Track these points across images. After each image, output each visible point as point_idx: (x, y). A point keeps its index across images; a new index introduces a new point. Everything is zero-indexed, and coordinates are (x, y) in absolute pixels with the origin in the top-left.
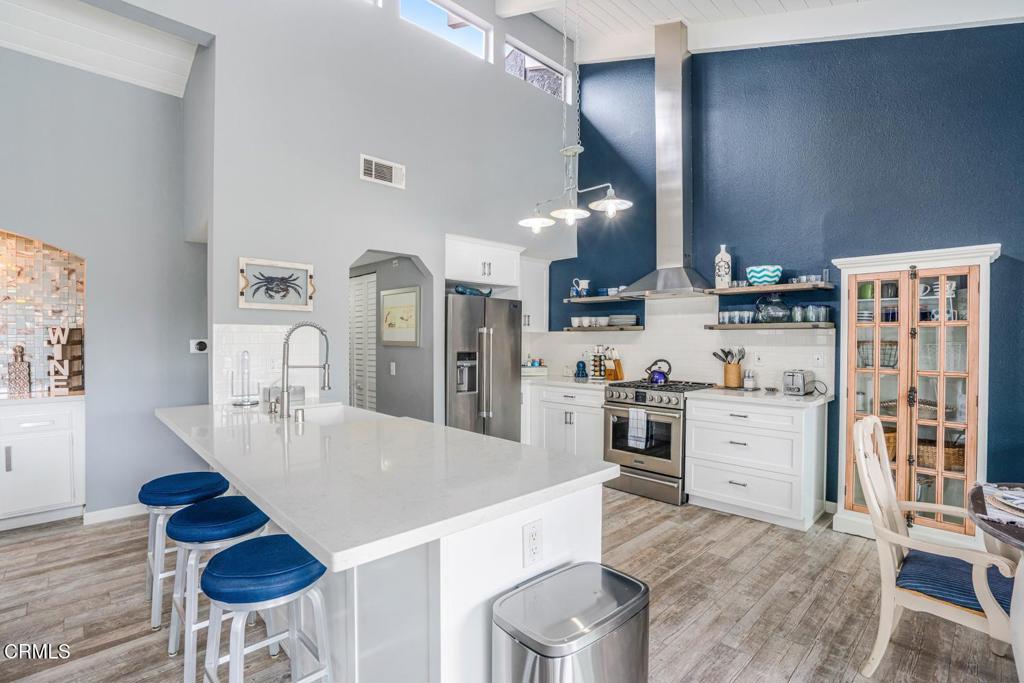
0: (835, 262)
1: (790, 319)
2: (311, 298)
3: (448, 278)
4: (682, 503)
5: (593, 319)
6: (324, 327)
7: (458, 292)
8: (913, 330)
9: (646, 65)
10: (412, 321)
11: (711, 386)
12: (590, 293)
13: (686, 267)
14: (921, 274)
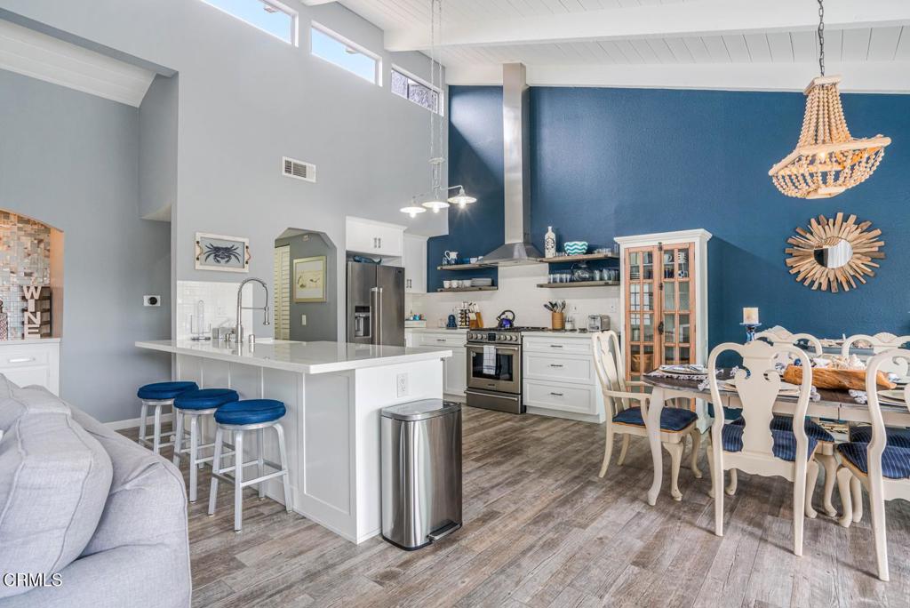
0: (616, 239)
1: (592, 279)
2: (247, 263)
3: (348, 249)
4: (522, 413)
5: (460, 282)
6: (265, 281)
7: (355, 261)
8: (661, 284)
9: (497, 90)
10: (320, 283)
11: (543, 329)
12: (457, 263)
13: (526, 243)
14: (665, 248)
